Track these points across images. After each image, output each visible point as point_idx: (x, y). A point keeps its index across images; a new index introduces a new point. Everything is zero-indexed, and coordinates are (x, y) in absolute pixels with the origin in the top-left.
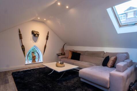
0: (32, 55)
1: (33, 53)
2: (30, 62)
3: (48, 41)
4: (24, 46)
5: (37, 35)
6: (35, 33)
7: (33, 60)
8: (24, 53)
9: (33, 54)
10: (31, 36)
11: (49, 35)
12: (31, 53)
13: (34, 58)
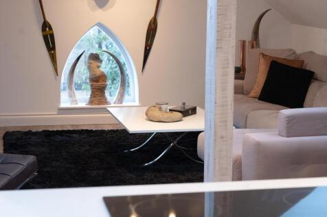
0: (89, 68)
1: (95, 58)
4: (50, 28)
7: (93, 95)
8: (53, 58)
9: (95, 64)
13: (98, 86)
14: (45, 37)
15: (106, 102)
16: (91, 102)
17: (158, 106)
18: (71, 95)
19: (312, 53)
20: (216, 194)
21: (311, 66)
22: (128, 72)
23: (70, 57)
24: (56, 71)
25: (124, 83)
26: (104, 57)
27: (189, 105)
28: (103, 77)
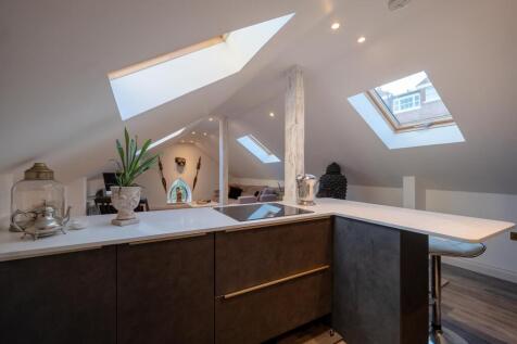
0: (176, 191)
1: (178, 188)
5: (182, 164)
6: (179, 161)
7: (177, 199)
13: (179, 197)
15: (182, 201)
16: (177, 201)
17: (200, 200)
19: (240, 185)
21: (241, 188)
22: (187, 190)
23: (171, 186)
24: (166, 192)
25: (187, 196)
27: (209, 200)
28: (181, 194)
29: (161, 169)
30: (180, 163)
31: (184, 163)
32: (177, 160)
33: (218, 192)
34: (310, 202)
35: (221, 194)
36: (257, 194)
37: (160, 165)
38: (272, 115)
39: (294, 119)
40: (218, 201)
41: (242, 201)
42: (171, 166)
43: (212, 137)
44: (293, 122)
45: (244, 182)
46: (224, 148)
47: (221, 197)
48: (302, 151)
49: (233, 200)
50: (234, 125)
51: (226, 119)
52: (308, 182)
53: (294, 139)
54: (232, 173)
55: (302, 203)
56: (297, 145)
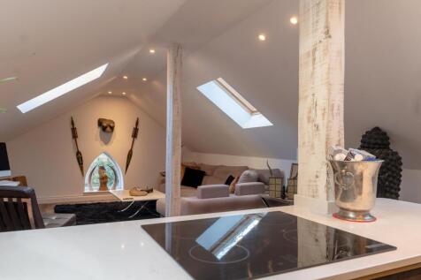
0: (99, 173)
1: (102, 168)
2: (96, 189)
3: (136, 141)
4: (81, 154)
5: (108, 129)
6: (105, 125)
7: (101, 186)
8: (82, 169)
9: (102, 171)
10: (97, 130)
11: (139, 127)
12: (97, 168)
13: (104, 181)
14: (78, 159)
15: (107, 189)
16: (100, 189)
17: (135, 188)
18: (90, 186)
19: (202, 164)
20: (173, 223)
21: (202, 169)
22: (117, 172)
23: (92, 165)
24: (83, 175)
25: (116, 180)
26: (106, 168)
27: (149, 188)
28: (106, 177)
29: (75, 136)
30: (106, 128)
31: (112, 128)
32: (100, 123)
33: (163, 175)
34: (363, 215)
35: (168, 179)
36: (229, 181)
37: (74, 130)
38: (262, 37)
39: (321, 28)
40: (163, 191)
41: (205, 194)
42: (90, 132)
43: (156, 84)
44: (320, 34)
45: (209, 160)
46: (175, 100)
47: (168, 184)
48: (339, 99)
49: (189, 190)
50: (194, 63)
51: (178, 49)
52: (359, 168)
53: (321, 71)
54: (188, 145)
55: (342, 215)
56: (329, 85)
